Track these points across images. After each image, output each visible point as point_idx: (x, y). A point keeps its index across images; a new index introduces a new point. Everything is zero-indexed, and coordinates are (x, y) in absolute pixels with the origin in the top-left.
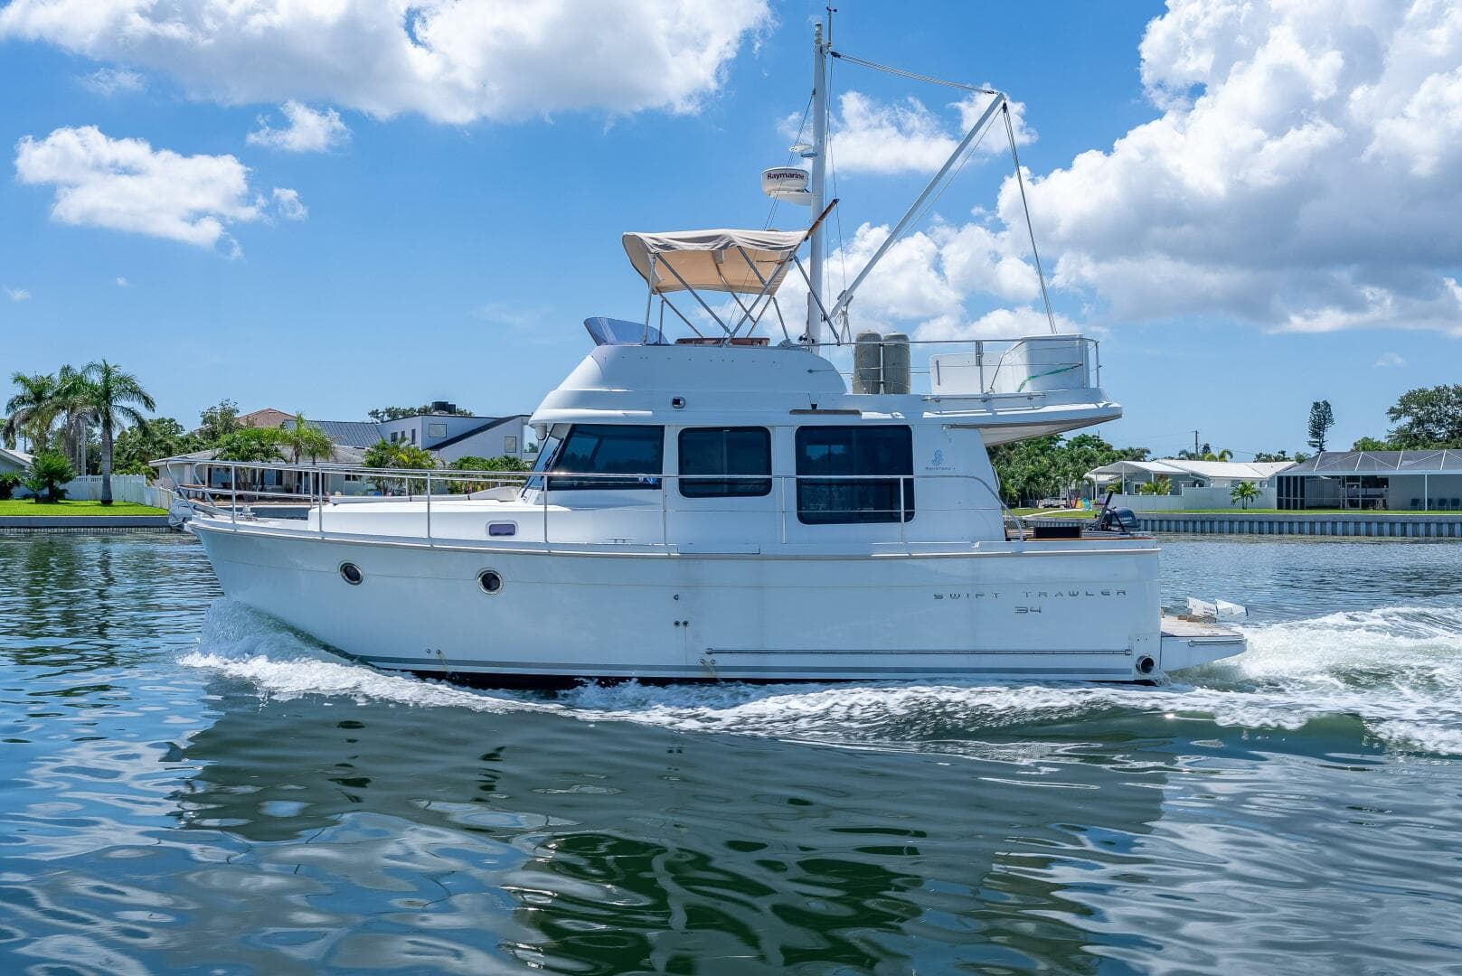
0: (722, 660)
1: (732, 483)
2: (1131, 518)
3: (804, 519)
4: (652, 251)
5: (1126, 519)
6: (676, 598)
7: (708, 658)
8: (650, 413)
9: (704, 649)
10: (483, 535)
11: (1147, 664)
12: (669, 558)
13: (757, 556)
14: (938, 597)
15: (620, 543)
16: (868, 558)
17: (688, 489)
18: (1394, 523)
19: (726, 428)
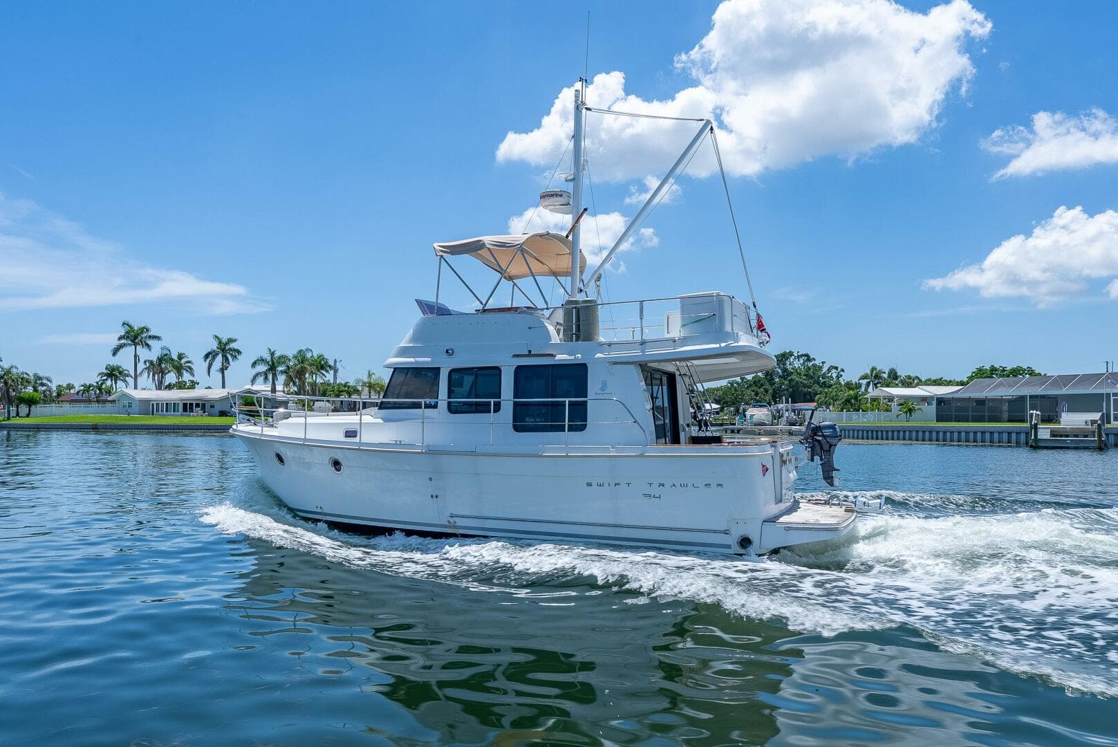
0: (460, 522)
1: (477, 404)
2: (831, 430)
3: (517, 429)
4: (438, 254)
5: (828, 431)
6: (431, 479)
7: (452, 520)
8: (430, 359)
9: (448, 514)
10: (341, 438)
11: (745, 542)
12: (421, 453)
13: (473, 453)
14: (589, 485)
15: (398, 443)
16: (542, 456)
17: (452, 409)
18: (985, 432)
19: (476, 368)
